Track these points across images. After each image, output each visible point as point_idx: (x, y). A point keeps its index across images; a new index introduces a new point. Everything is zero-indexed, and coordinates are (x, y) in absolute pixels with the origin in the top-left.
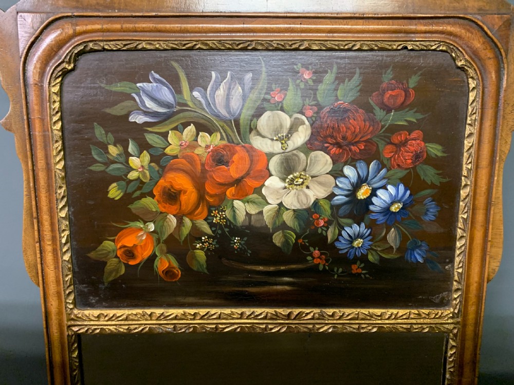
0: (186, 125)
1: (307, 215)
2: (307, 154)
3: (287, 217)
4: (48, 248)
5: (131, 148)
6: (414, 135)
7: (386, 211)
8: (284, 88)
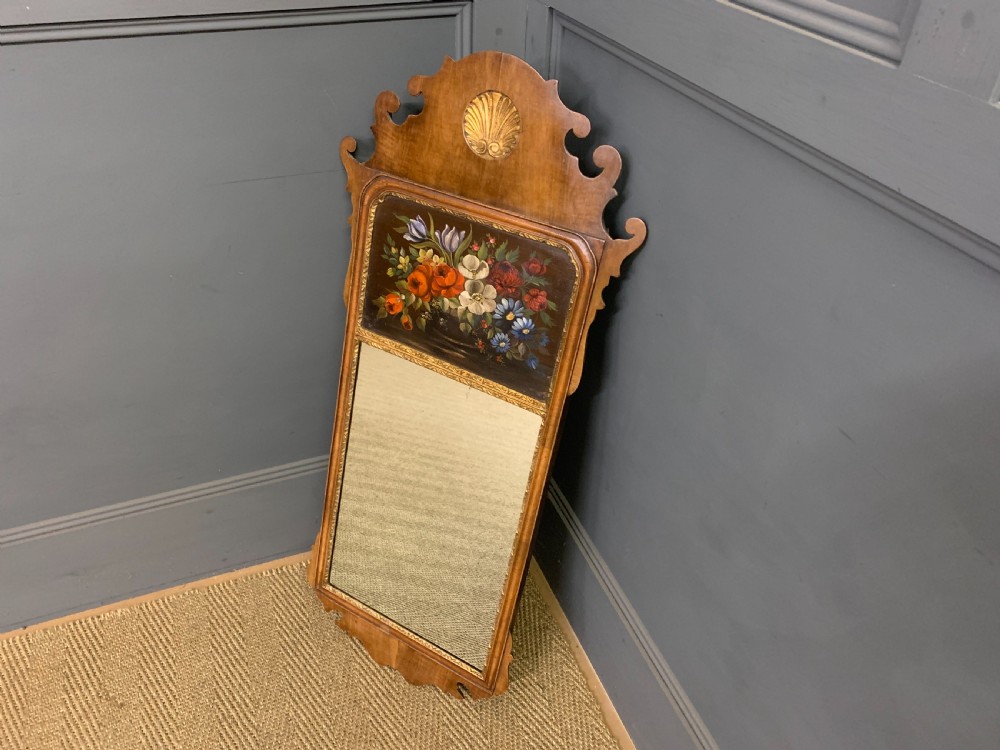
0: (429, 248)
1: (480, 318)
2: (485, 285)
3: (469, 316)
4: (355, 291)
5: (402, 252)
6: (543, 293)
7: (520, 331)
8: (480, 245)
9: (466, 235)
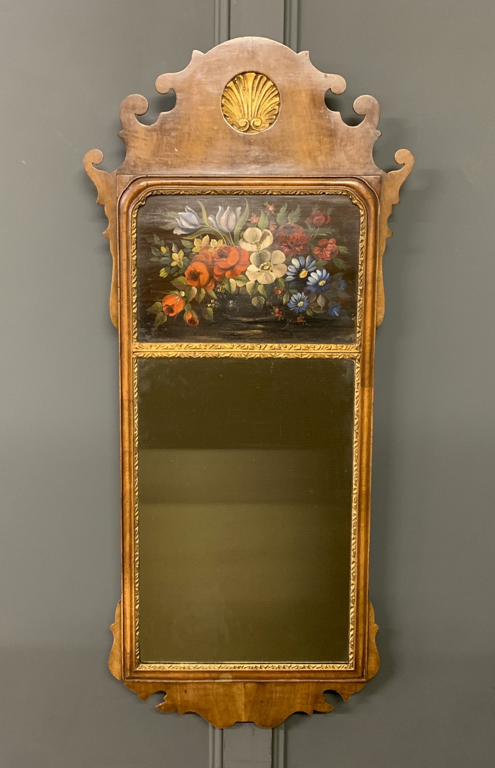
0: (204, 235)
1: (271, 288)
2: (271, 252)
3: (260, 289)
4: (125, 305)
5: (174, 249)
6: (330, 241)
7: (316, 285)
8: (259, 215)
9: (242, 211)
